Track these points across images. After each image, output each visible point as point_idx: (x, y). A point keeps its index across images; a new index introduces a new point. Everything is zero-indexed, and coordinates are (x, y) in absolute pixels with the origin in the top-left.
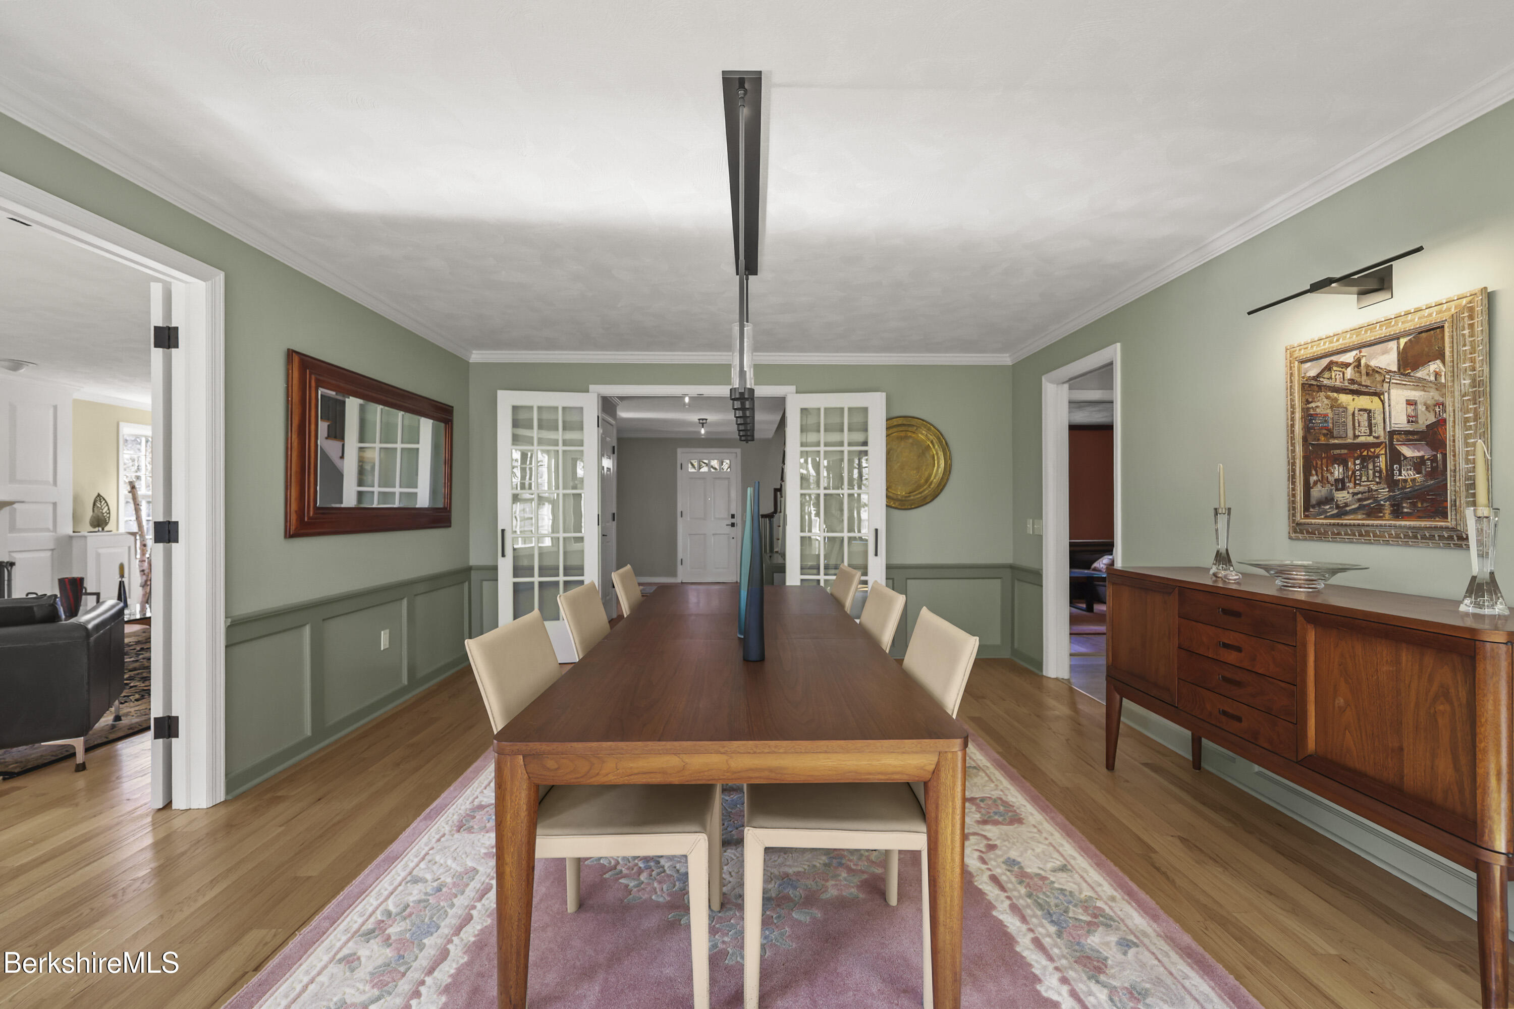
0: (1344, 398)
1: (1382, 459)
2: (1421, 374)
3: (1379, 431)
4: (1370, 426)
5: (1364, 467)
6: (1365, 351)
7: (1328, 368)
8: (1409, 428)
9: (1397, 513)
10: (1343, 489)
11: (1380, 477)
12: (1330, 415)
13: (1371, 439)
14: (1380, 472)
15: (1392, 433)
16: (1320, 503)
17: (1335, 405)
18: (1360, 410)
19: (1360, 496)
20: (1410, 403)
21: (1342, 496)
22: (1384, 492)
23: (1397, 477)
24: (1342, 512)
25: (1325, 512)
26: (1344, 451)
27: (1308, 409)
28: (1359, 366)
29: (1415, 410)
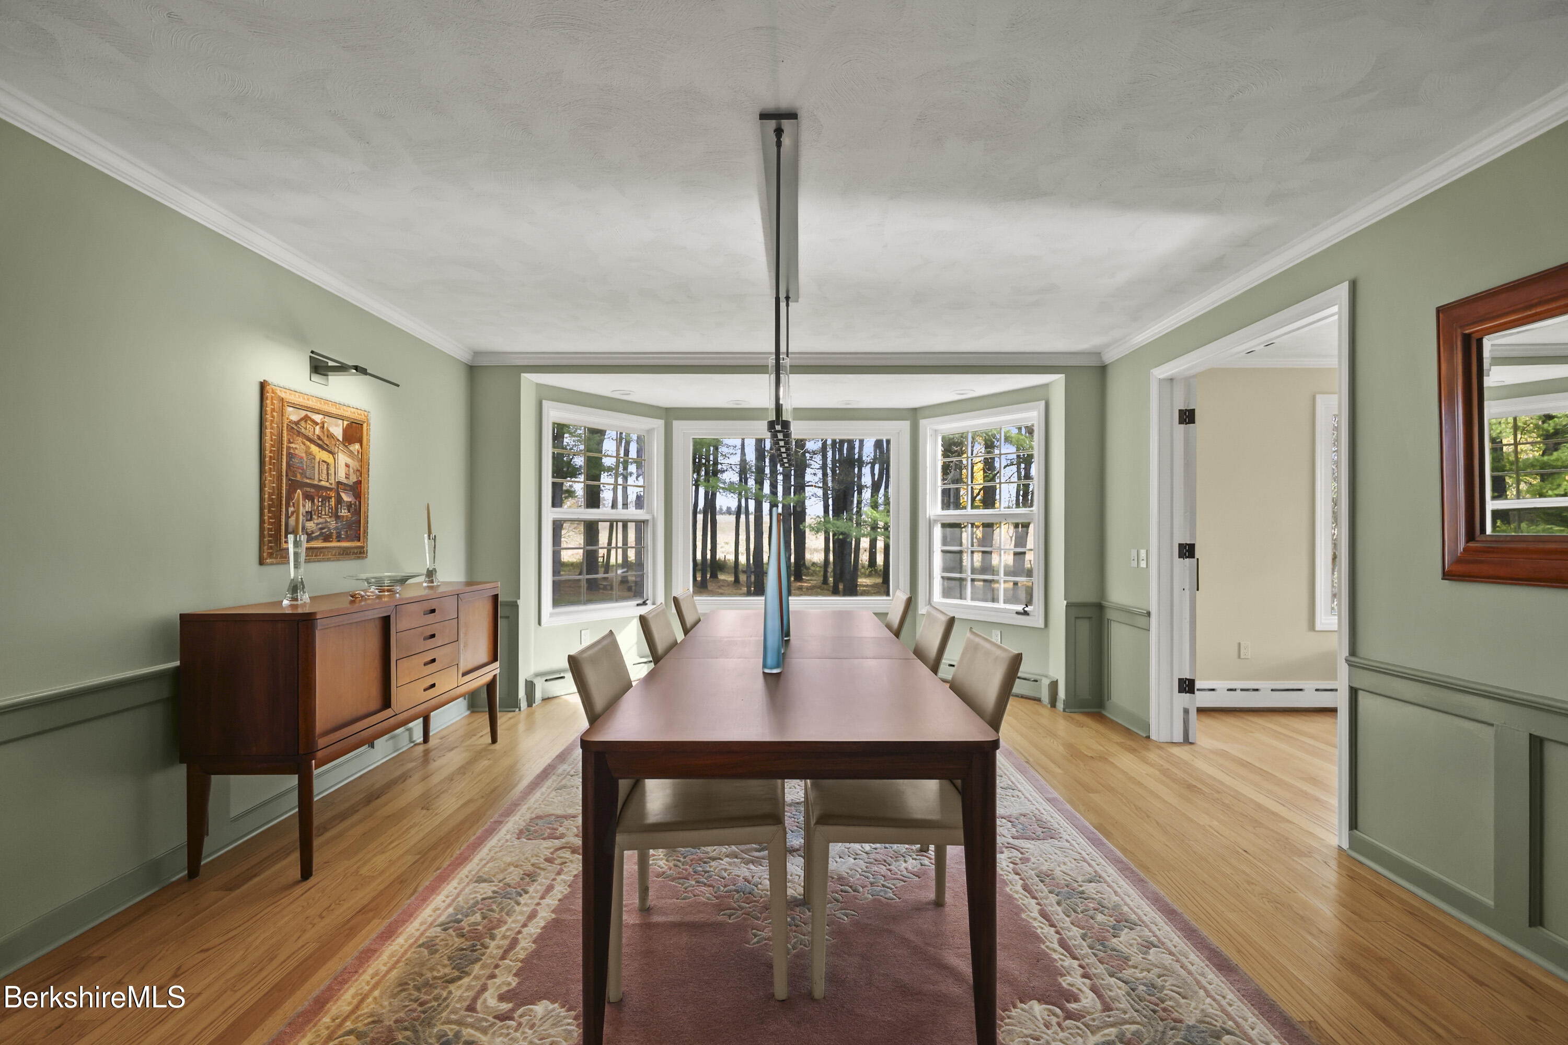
0: (314, 449)
1: (333, 499)
2: (352, 448)
3: (332, 480)
4: (328, 474)
5: (323, 505)
6: (327, 419)
7: (306, 418)
8: (345, 481)
9: (339, 539)
10: (311, 519)
11: (332, 513)
12: (305, 459)
13: (327, 484)
14: (332, 509)
15: (339, 483)
17: (309, 453)
18: (323, 461)
19: (320, 526)
20: (347, 466)
21: (310, 525)
22: (333, 524)
23: (339, 514)
26: (313, 490)
27: (290, 448)
29: (349, 471)
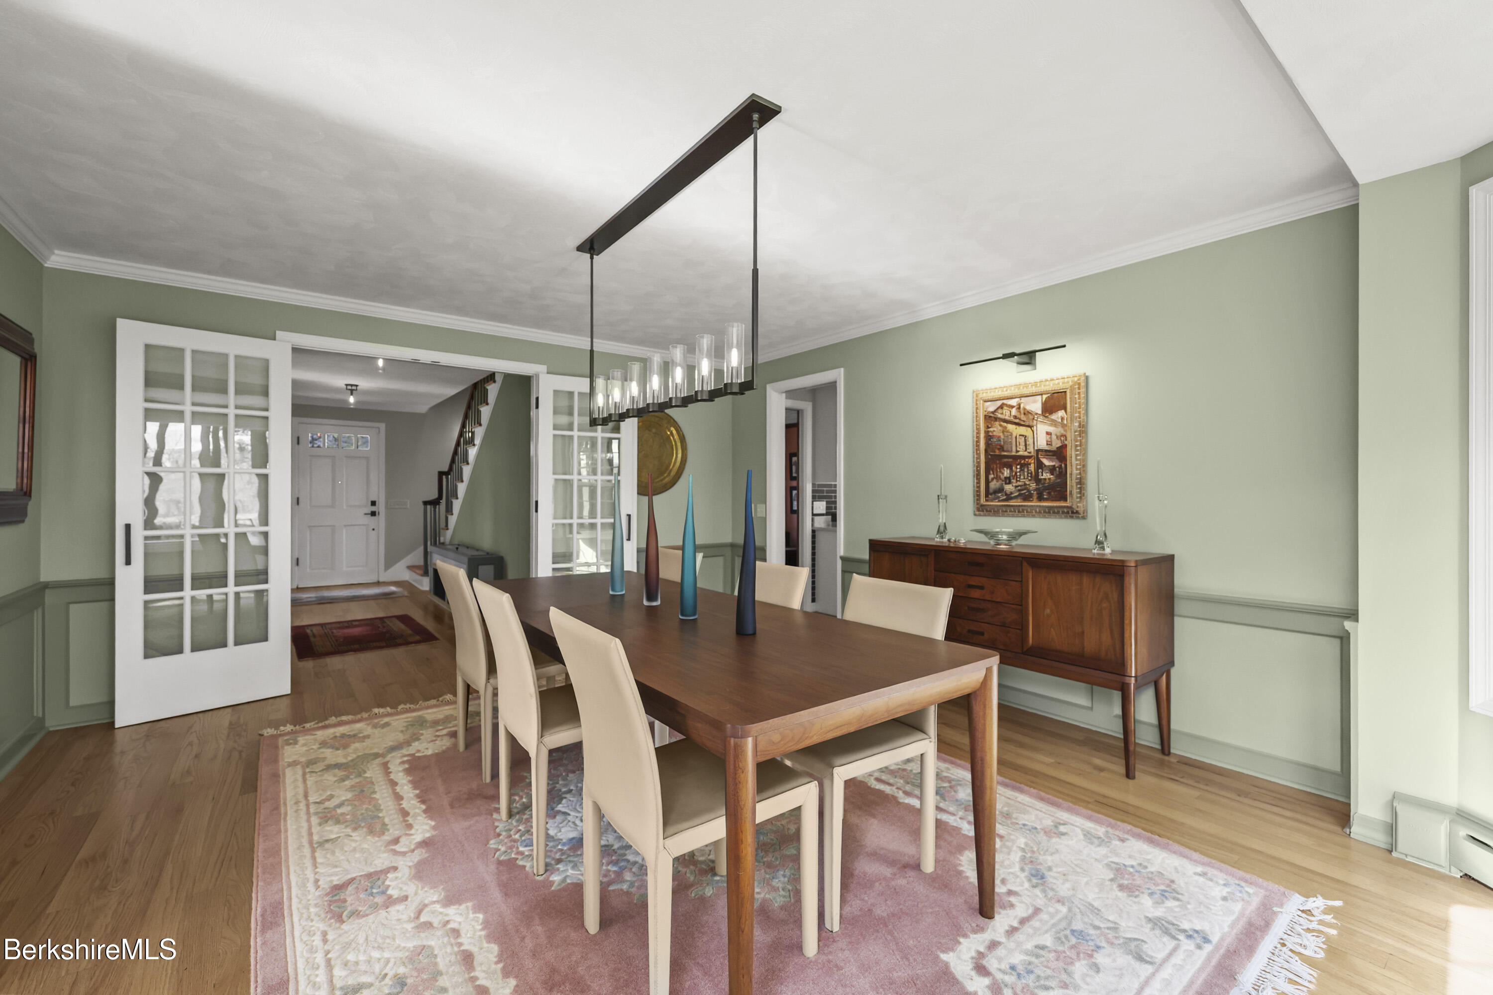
0: (1011, 427)
1: (1032, 465)
2: (1054, 417)
3: (1031, 449)
4: (1026, 445)
6: (1023, 400)
7: (1001, 407)
8: (1047, 448)
9: (1040, 498)
10: (1010, 483)
11: (1031, 477)
12: (1002, 437)
13: (1026, 454)
14: (1031, 473)
15: (1038, 451)
16: (996, 492)
17: (1005, 430)
18: (1020, 435)
19: (1019, 488)
20: (1048, 433)
21: (1009, 488)
22: (1033, 485)
23: (1041, 477)
24: (1009, 497)
25: (999, 497)
26: (1010, 460)
27: (988, 432)
28: (1019, 408)
29: (1051, 438)
